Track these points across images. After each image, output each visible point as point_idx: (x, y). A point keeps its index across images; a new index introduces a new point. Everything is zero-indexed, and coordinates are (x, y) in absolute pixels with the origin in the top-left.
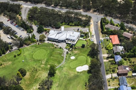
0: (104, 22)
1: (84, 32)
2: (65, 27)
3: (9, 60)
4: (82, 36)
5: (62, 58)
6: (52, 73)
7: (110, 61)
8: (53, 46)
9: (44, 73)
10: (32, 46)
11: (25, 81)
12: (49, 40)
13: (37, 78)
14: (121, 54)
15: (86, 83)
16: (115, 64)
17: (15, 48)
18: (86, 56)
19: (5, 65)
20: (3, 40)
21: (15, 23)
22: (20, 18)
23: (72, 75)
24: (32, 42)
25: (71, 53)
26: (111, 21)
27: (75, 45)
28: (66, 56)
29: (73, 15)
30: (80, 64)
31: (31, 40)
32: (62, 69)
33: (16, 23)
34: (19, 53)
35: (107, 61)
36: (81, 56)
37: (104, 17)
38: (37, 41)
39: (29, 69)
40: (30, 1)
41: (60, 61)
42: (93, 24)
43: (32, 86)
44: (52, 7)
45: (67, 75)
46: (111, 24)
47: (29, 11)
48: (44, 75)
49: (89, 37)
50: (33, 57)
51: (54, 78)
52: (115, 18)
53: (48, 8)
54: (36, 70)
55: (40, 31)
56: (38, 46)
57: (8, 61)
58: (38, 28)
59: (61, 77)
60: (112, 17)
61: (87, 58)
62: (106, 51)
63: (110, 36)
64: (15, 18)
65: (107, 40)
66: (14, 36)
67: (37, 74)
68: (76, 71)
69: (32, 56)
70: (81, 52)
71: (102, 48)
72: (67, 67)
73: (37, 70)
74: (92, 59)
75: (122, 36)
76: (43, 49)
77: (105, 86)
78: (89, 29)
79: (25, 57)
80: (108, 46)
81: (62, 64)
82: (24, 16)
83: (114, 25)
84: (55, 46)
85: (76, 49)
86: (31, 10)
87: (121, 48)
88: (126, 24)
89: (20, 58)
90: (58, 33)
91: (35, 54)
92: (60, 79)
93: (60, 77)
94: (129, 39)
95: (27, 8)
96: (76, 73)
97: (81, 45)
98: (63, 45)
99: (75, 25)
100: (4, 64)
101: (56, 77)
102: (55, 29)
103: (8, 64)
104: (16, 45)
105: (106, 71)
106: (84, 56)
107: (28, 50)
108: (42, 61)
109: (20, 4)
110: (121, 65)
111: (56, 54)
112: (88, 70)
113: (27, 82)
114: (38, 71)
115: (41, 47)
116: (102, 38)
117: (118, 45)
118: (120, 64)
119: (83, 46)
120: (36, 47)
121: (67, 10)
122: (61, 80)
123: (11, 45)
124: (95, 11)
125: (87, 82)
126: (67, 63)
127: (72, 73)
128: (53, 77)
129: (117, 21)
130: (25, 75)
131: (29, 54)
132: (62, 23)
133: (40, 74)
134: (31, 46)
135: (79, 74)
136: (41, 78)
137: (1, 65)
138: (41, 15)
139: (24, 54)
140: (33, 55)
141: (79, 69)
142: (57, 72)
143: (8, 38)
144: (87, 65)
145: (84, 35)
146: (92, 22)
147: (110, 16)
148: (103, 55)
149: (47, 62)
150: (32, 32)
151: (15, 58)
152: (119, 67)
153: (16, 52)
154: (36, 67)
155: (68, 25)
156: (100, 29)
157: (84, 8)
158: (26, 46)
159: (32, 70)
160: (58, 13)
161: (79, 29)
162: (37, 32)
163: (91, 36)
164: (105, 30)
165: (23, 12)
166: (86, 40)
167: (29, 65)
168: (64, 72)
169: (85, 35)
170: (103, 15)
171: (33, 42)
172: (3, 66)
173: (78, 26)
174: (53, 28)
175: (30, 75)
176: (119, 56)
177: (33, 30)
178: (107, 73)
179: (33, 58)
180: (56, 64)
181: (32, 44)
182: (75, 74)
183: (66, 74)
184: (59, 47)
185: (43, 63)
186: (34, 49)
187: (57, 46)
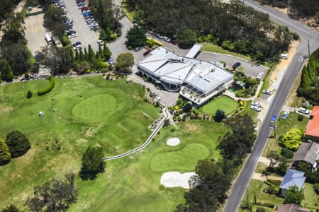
1: (248, 76)
4: (235, 87)
5: (144, 135)
6: (92, 168)
7: (269, 181)
8: (142, 95)
9: (73, 161)
10: (90, 81)
12: (142, 73)
13: (48, 171)
16: (279, 194)
17: (44, 71)
18: (214, 146)
20: (28, 45)
21: (86, 3)
23: (143, 190)
24: (92, 68)
25: (177, 128)
27: (199, 107)
28: (159, 133)
30: (182, 165)
32: (127, 167)
33: (90, 5)
35: (264, 179)
38: (110, 69)
39: (42, 139)
41: (135, 141)
42: (290, 60)
45: (128, 185)
49: (253, 95)
50: (74, 110)
54: (59, 149)
56: (104, 83)
57: (5, 104)
59: (110, 187)
63: (315, 108)
65: (301, 118)
66: (60, 39)
68: (159, 182)
69: (74, 106)
70: (206, 132)
71: (271, 137)
73: (61, 151)
76: (113, 94)
79: (53, 105)
81: (134, 151)
84: (147, 96)
85: (196, 120)
89: (40, 107)
91: (83, 102)
92: (104, 191)
93: (109, 185)
96: (155, 188)
98: (169, 99)
99: (237, 50)
101: (99, 184)
102: (176, 47)
105: (243, 208)
106: (207, 145)
107: (72, 87)
108: (88, 129)
111: (135, 119)
113: (17, 175)
114: (61, 153)
115: (109, 89)
116: (287, 109)
119: (219, 117)
120: (98, 85)
122: (107, 195)
126: (150, 151)
127: (145, 186)
128: (89, 181)
130: (22, 153)
131: (69, 100)
132: (205, 34)
133: (61, 163)
134: (86, 79)
135: (161, 192)
136: (57, 175)
139: (57, 97)
140: (77, 106)
141: (170, 180)
142: (109, 169)
145: (242, 84)
146: (290, 54)
148: (260, 159)
149: (100, 133)
150: (113, 40)
151: (28, 100)
154: (62, 138)
155: (219, 44)
158: (74, 76)
159: (49, 145)
161: (238, 64)
162: (126, 43)
163: (261, 92)
166: (239, 101)
167: (49, 130)
168: (127, 177)
169: (245, 86)
171: (98, 68)
173: (244, 53)
174: (173, 41)
175: (35, 159)
177: (118, 36)
180: (117, 147)
181: (94, 75)
182: (151, 191)
183: (128, 181)
184: (155, 100)
185: (89, 133)
186: (89, 89)
187: (153, 96)
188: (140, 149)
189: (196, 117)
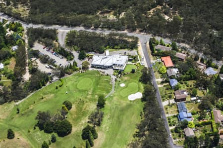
0: (153, 43)
1: (132, 55)
2: (110, 51)
3: (51, 93)
4: (130, 60)
5: (110, 86)
6: (101, 105)
7: (164, 86)
8: (99, 74)
9: (91, 104)
10: (75, 75)
11: (71, 114)
12: (93, 66)
13: (85, 110)
14: (176, 77)
15: (141, 113)
16: (171, 89)
17: (55, 78)
18: (138, 82)
19: (47, 98)
20: (41, 71)
21: (51, 50)
22: (57, 45)
23: (124, 104)
24: (74, 71)
25: (120, 80)
26: (161, 41)
27: (123, 71)
28: (115, 84)
29: (117, 37)
30: (132, 91)
31: (72, 68)
32: (112, 99)
33: (53, 50)
34: (61, 84)
35: (162, 86)
36: (131, 82)
37: (152, 37)
38: (80, 69)
39: (74, 101)
40: (66, 25)
41: (109, 90)
42: (141, 46)
43: (81, 120)
44: (92, 29)
45: (118, 105)
46: (162, 44)
47: (67, 36)
48: (92, 107)
49: (138, 61)
50: (78, 87)
51: (104, 110)
52: (164, 38)
53: (88, 30)
54: (83, 102)
55: (81, 57)
56: (81, 74)
58: (80, 55)
60: (161, 36)
61: (139, 84)
62: (159, 75)
63: (162, 58)
64: (51, 44)
65: (159, 63)
66: (52, 65)
67: (84, 107)
68: (128, 100)
69: (76, 86)
70: (131, 78)
71: (155, 72)
72: (118, 95)
74: (145, 85)
75: (176, 58)
76: (87, 77)
77: (163, 114)
78: (137, 52)
79: (68, 88)
80: (161, 70)
81: (111, 93)
82: (62, 41)
83: (164, 45)
84: (101, 73)
86: (68, 35)
87: (175, 71)
88: (177, 44)
89: (63, 90)
90: (103, 59)
91: (79, 84)
92: (111, 110)
93: (111, 107)
94: (182, 60)
95: (63, 32)
96: (129, 102)
97: (131, 71)
98: (110, 72)
99: (121, 48)
100: (45, 97)
101: (107, 108)
102: (98, 54)
103: (50, 98)
104: (57, 75)
105: (162, 97)
106: (135, 82)
107: (70, 80)
108: (88, 92)
109: (56, 28)
110: (178, 89)
111: (103, 82)
112: (142, 98)
113: (75, 116)
114: (85, 103)
115: (85, 76)
116: (153, 61)
117: (171, 67)
118: (176, 88)
119: (133, 71)
120: (80, 76)
121: (110, 31)
122: (113, 111)
123: (51, 75)
124: (141, 31)
125: (142, 110)
126: (117, 91)
128: (102, 109)
129: (167, 41)
130: (70, 108)
131: (73, 84)
132: (105, 46)
133: (88, 106)
134: (73, 75)
135: (131, 103)
136: (90, 111)
137: (42, 99)
138: (82, 39)
139: (67, 85)
141: (132, 98)
142: (106, 102)
143: (46, 67)
144: (140, 92)
146: (139, 44)
147: (159, 36)
148: (157, 80)
149: (93, 91)
150: (73, 59)
151: (57, 90)
152: (176, 92)
153: (57, 83)
154: (81, 98)
155: (113, 48)
156: (150, 50)
157: (128, 28)
158: (68, 76)
159: (78, 102)
160: (100, 35)
161: (125, 53)
162: (79, 58)
163: (140, 59)
164: (156, 52)
165: (59, 37)
166: (135, 64)
167: (73, 97)
168: (115, 102)
169: (133, 59)
170: (151, 35)
171: (76, 70)
172: (44, 99)
173: (124, 48)
174: (95, 52)
175: (77, 108)
176: (174, 80)
177: (74, 57)
178: (164, 100)
179: (77, 89)
180: (104, 94)
181: (75, 73)
182: (128, 104)
184: (106, 74)
185: (90, 93)
186: (77, 78)
187: (103, 73)
188: (112, 92)
189: (125, 74)
